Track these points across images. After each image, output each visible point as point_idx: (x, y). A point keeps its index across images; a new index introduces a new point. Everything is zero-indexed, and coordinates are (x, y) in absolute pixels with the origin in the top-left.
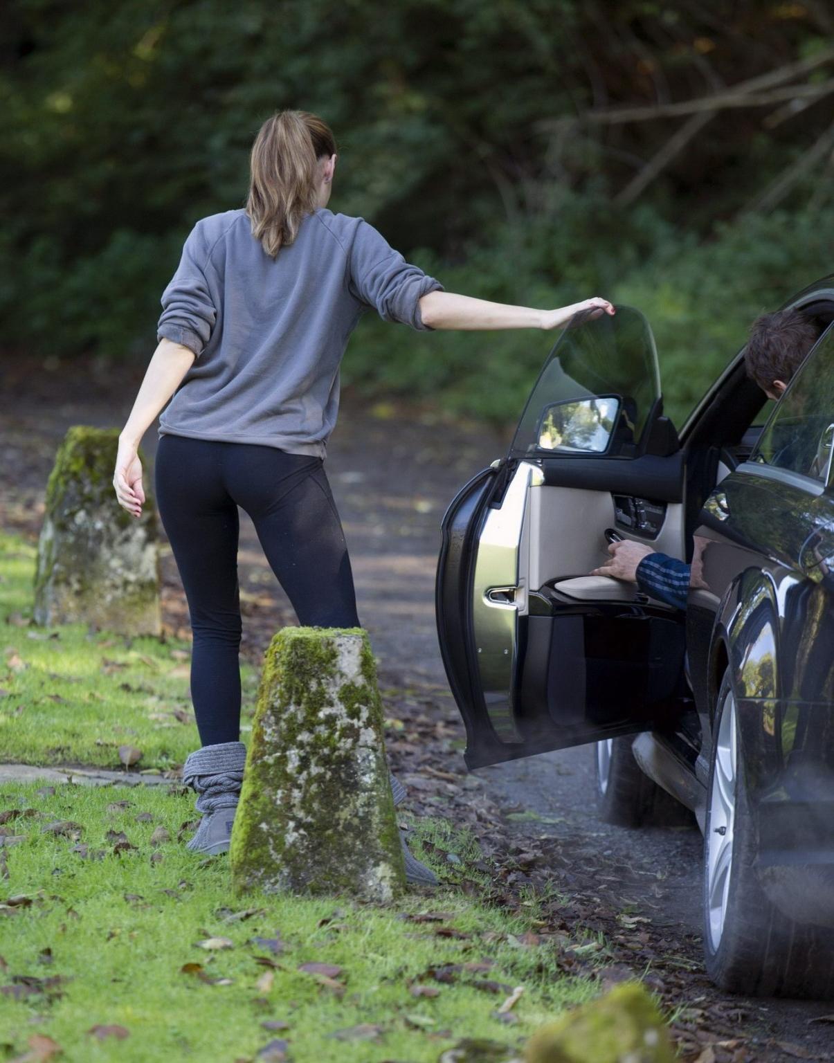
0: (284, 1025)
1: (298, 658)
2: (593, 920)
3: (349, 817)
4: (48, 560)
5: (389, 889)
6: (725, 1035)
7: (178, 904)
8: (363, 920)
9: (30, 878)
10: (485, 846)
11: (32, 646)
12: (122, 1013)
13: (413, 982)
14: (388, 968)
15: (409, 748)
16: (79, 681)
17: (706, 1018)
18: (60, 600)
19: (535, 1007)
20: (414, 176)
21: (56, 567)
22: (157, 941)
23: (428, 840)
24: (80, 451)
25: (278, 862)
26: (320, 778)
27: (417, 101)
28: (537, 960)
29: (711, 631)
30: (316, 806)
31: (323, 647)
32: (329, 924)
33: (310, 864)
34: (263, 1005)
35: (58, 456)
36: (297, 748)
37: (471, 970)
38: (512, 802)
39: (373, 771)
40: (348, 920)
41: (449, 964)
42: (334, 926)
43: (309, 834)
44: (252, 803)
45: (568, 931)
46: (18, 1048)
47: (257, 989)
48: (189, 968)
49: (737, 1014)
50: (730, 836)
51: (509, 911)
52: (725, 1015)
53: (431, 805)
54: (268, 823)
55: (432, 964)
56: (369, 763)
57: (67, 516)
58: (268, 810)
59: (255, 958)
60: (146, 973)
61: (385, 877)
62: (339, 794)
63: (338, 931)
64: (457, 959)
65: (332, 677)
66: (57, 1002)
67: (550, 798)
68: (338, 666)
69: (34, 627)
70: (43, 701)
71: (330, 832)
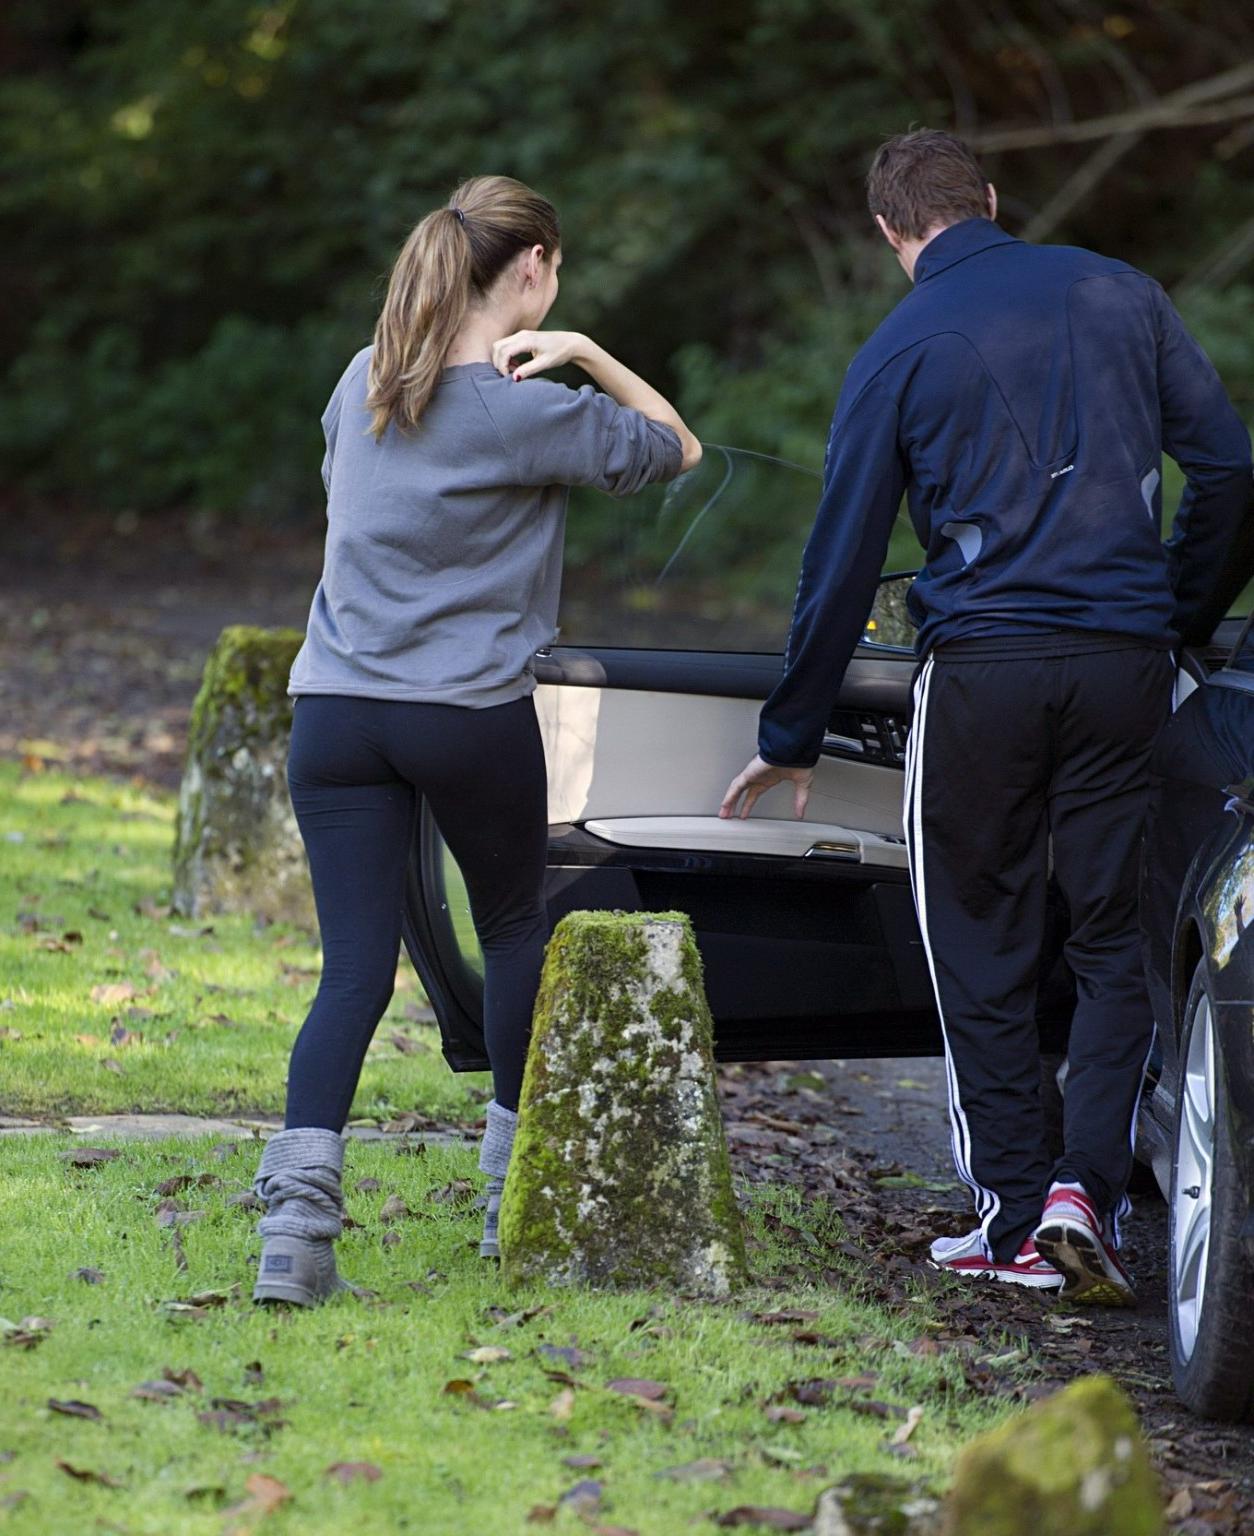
0: (595, 1460)
1: (593, 954)
2: (1011, 1322)
3: (667, 1178)
4: (194, 821)
5: (723, 1279)
6: (1204, 1475)
7: (430, 1302)
8: (691, 1320)
9: (217, 1269)
10: (851, 1222)
11: (178, 946)
12: (367, 1447)
13: (768, 1403)
14: (730, 1385)
15: (730, 1087)
16: (251, 995)
17: (1178, 1453)
18: (213, 879)
19: (939, 1437)
20: (682, 235)
21: (207, 831)
22: (407, 1351)
23: (770, 1212)
24: (240, 663)
25: (568, 1242)
26: (625, 1124)
27: (683, 119)
28: (936, 1374)
29: (1176, 908)
30: (620, 1162)
31: (628, 940)
32: (646, 1325)
33: (612, 1245)
34: (562, 1435)
35: (208, 670)
36: (593, 1081)
37: (848, 1386)
38: (882, 1162)
39: (699, 1112)
40: (670, 1321)
41: (816, 1380)
42: (651, 1329)
43: (611, 1202)
44: (530, 1159)
45: (977, 1336)
46: (232, 1494)
47: (552, 1414)
48: (456, 1387)
49: (1221, 1448)
50: (1206, 1198)
51: (894, 1310)
52: (1203, 1448)
53: (767, 1167)
54: (553, 1188)
55: (792, 1379)
56: (695, 1101)
57: (221, 758)
58: (553, 1169)
59: (547, 1372)
60: (394, 1395)
61: (718, 1262)
62: (652, 1145)
63: (657, 1337)
64: (825, 1372)
65: (640, 981)
66: (275, 1434)
67: (937, 1156)
68: (648, 966)
69: (177, 920)
70: (202, 1024)
71: (640, 1199)
